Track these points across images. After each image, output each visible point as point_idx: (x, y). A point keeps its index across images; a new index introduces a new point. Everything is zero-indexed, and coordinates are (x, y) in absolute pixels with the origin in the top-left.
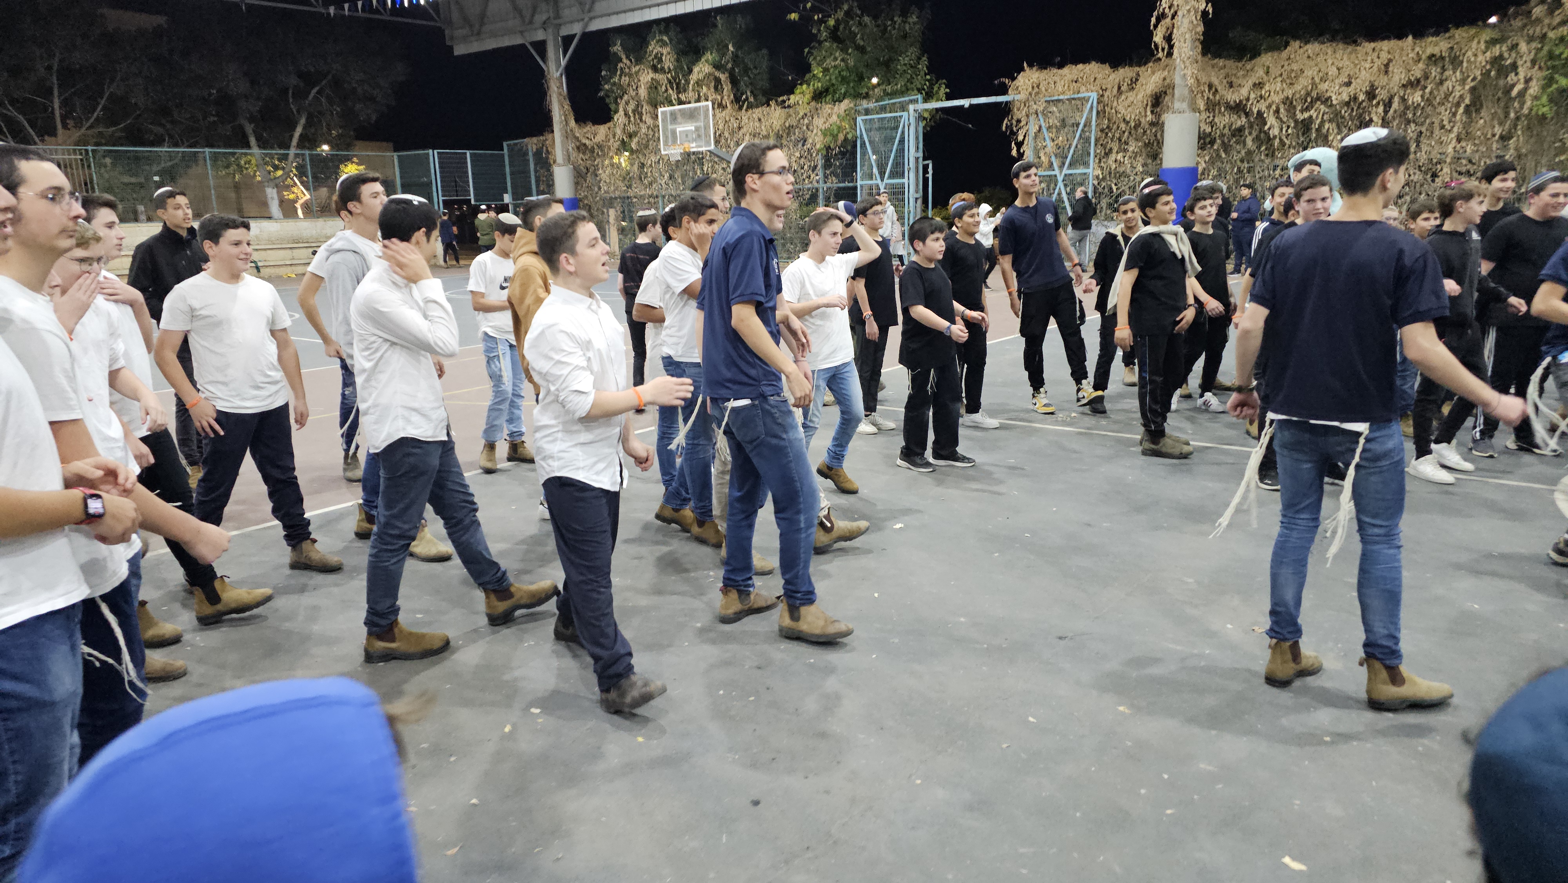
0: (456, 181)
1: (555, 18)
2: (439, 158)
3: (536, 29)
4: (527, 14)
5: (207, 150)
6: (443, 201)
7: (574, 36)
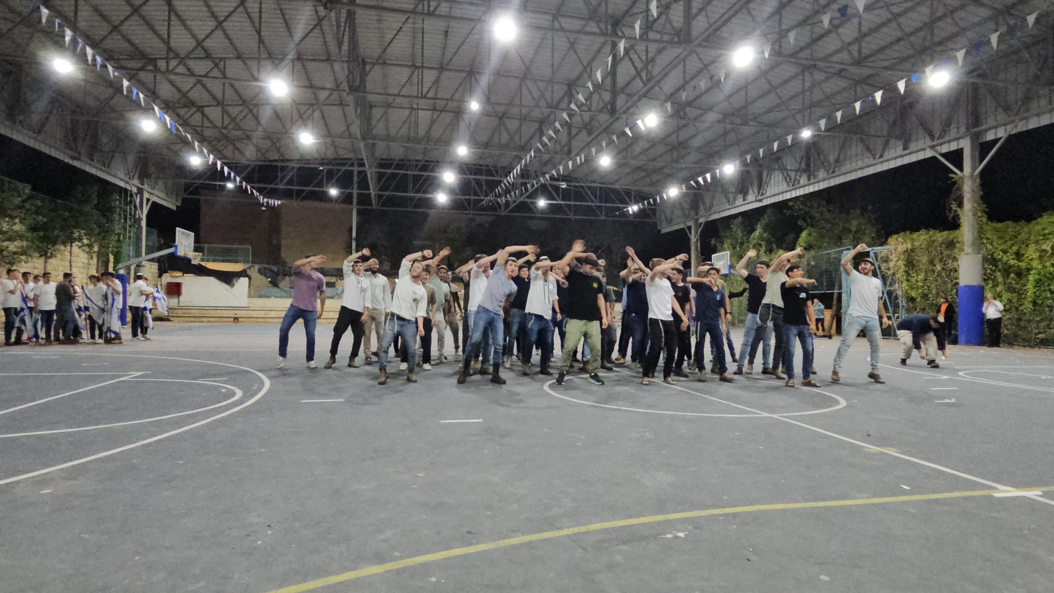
3: (689, 221)
7: (702, 224)
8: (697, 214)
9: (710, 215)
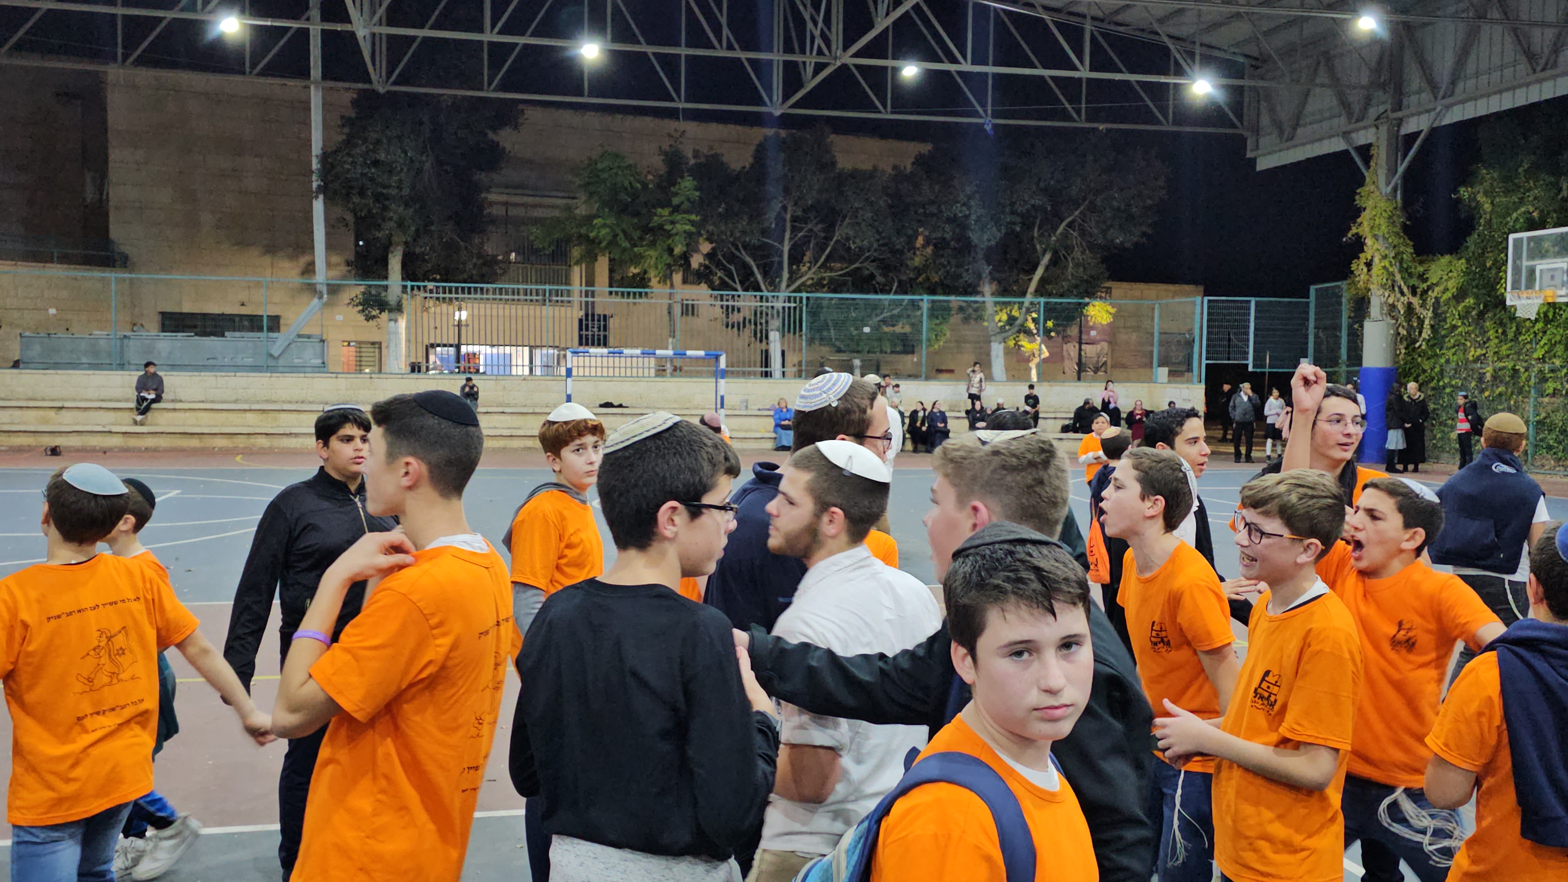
0: (1229, 340)
1: (1393, 111)
2: (1209, 308)
3: (1365, 128)
4: (1357, 108)
5: (926, 297)
6: (1207, 365)
7: (1416, 134)
8: (1398, 106)
9: (1448, 107)
